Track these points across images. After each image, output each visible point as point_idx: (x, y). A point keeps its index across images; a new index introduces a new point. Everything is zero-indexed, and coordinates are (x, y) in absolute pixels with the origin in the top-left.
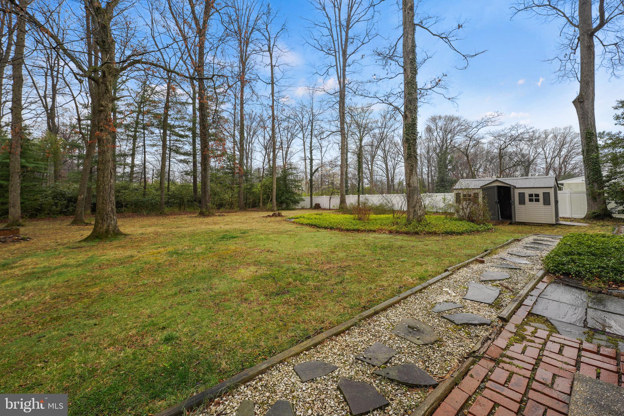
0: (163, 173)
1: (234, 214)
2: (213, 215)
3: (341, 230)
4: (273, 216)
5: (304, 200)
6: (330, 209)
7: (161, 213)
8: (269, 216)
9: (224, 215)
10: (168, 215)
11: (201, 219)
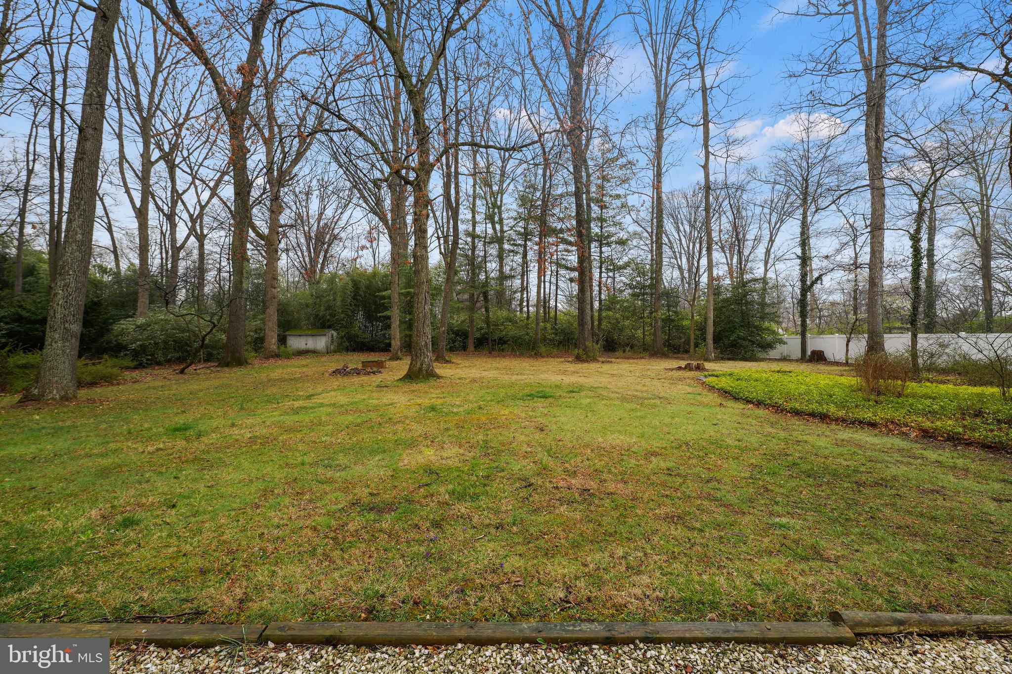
0: (543, 302)
1: (635, 361)
2: (595, 360)
3: (778, 409)
4: (685, 368)
5: (785, 343)
6: (847, 364)
7: (535, 354)
8: (680, 368)
9: (611, 362)
10: (543, 357)
11: (579, 366)
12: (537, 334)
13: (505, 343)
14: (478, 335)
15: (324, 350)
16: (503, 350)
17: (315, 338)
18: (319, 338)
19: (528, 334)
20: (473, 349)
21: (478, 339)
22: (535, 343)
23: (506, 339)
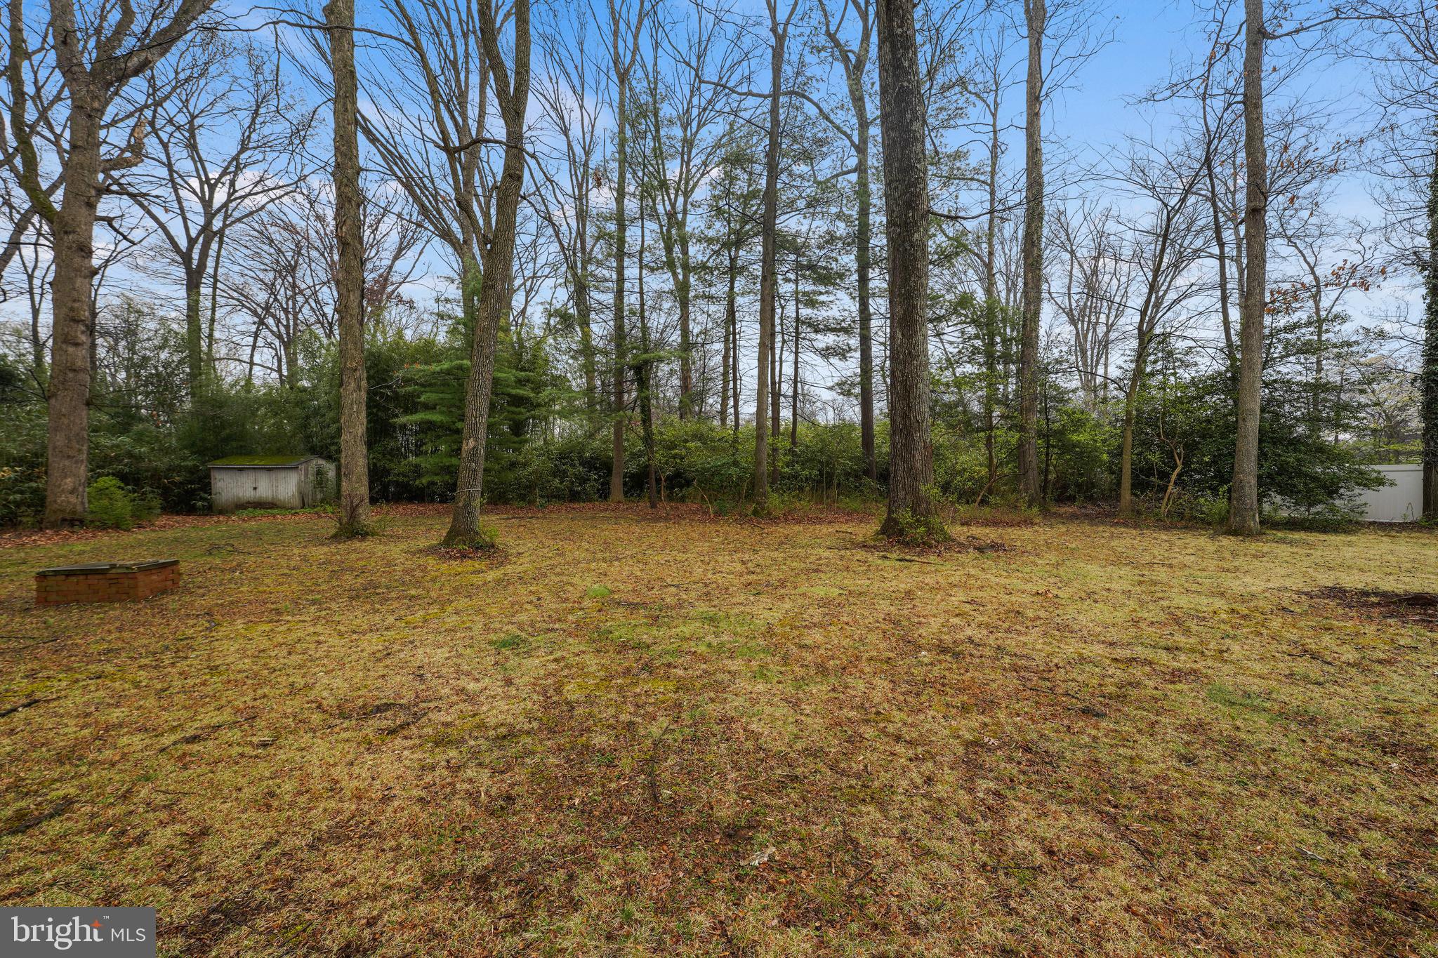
12: (758, 463)
13: (688, 483)
14: (633, 468)
15: (296, 502)
16: (683, 499)
17: (274, 475)
18: (282, 474)
19: (736, 463)
20: (621, 497)
21: (632, 476)
22: (753, 485)
23: (689, 475)
